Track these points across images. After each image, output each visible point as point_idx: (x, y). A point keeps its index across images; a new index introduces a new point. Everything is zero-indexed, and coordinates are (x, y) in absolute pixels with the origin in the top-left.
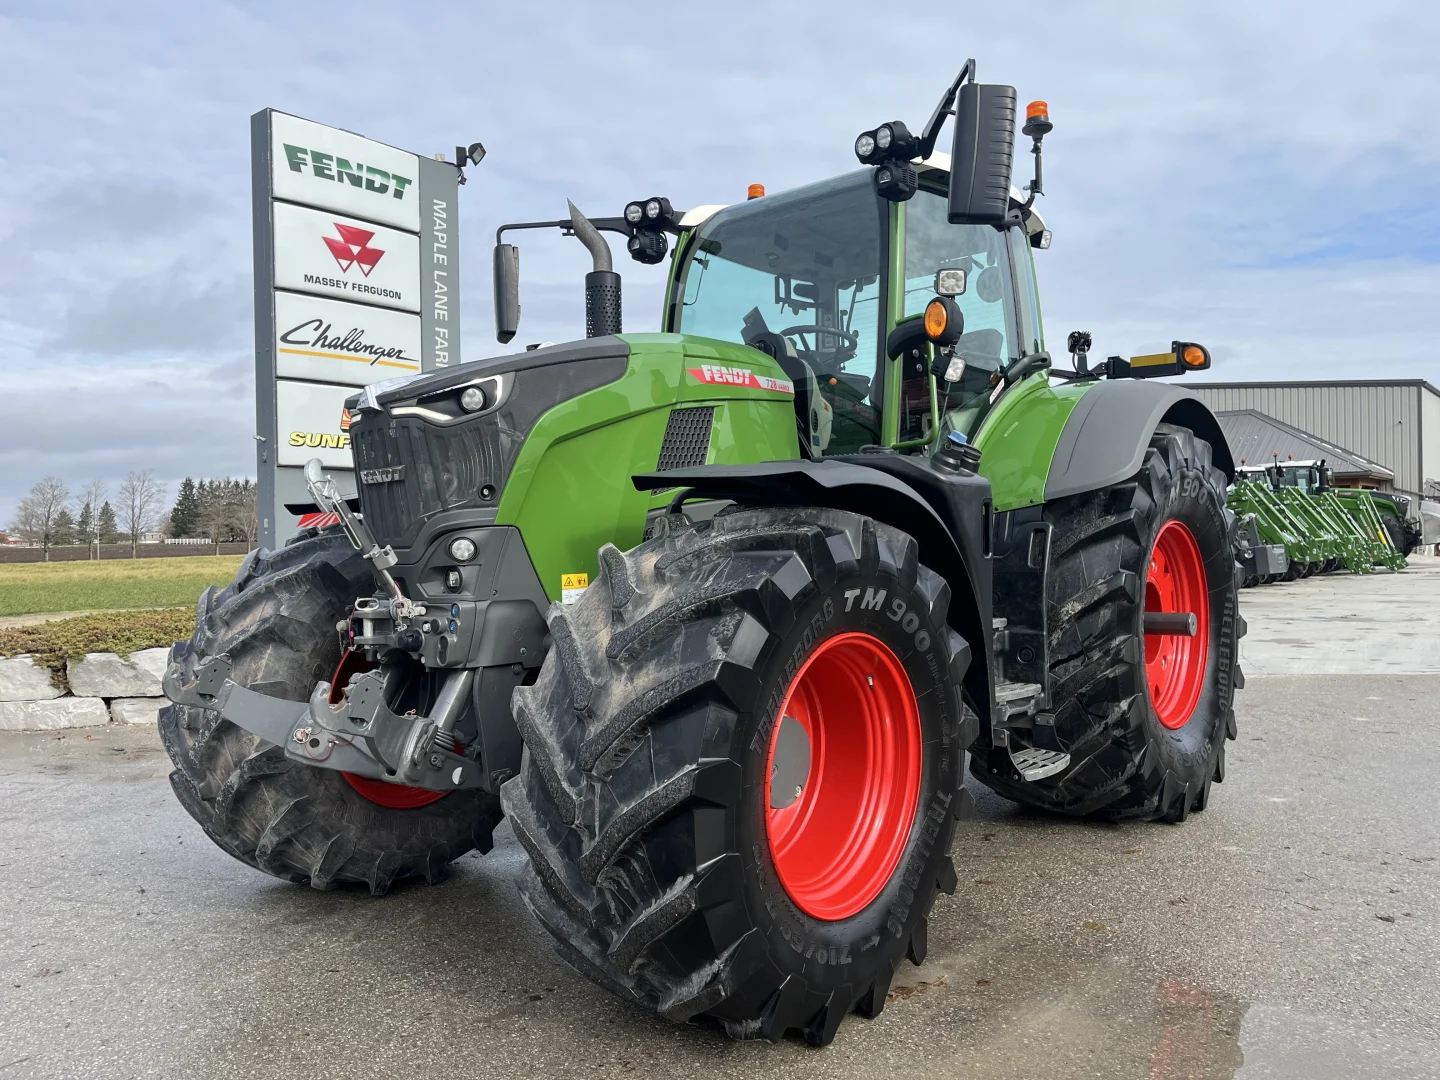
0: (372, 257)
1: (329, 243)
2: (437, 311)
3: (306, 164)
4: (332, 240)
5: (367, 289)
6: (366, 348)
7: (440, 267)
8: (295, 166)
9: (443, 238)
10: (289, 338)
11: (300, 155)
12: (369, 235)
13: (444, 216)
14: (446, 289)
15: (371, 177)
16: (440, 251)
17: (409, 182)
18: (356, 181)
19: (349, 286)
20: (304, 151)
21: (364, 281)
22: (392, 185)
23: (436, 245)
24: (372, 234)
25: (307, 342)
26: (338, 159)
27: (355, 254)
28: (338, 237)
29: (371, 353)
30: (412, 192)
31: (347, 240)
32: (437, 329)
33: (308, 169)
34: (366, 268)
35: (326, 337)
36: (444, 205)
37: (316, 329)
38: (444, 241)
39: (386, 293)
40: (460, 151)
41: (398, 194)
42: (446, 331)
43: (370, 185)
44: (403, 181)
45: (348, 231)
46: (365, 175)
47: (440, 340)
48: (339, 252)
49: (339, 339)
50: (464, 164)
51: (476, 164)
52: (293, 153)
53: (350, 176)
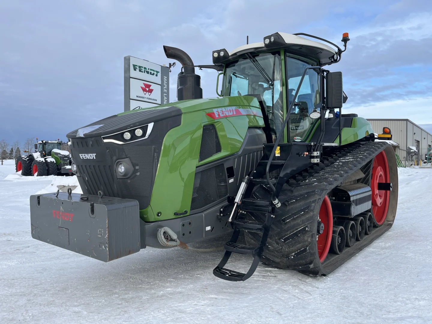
0: (151, 91)
1: (142, 88)
4: (143, 87)
5: (150, 99)
7: (165, 93)
8: (135, 69)
11: (136, 67)
12: (150, 86)
13: (166, 80)
14: (166, 98)
15: (151, 71)
16: (165, 89)
17: (159, 72)
18: (148, 72)
19: (146, 98)
20: (137, 66)
21: (149, 97)
22: (155, 73)
23: (164, 87)
24: (151, 85)
26: (144, 67)
27: (147, 90)
28: (144, 87)
30: (159, 74)
31: (146, 87)
33: (138, 70)
34: (150, 93)
36: (166, 78)
38: (166, 87)
39: (154, 100)
40: (170, 64)
41: (157, 75)
43: (151, 73)
44: (158, 72)
45: (146, 85)
46: (150, 71)
48: (144, 90)
50: (171, 67)
51: (173, 67)
52: (134, 66)
53: (147, 71)
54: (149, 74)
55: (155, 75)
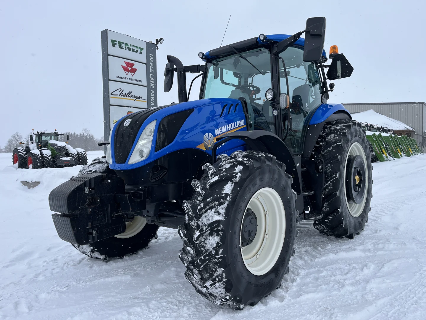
0: (134, 71)
1: (123, 67)
2: (151, 86)
3: (116, 45)
4: (123, 66)
5: (133, 80)
6: (133, 96)
7: (152, 73)
8: (114, 45)
9: (152, 65)
10: (113, 94)
11: (115, 42)
12: (133, 64)
13: (153, 59)
14: (153, 79)
15: (134, 48)
16: (152, 68)
18: (130, 49)
19: (128, 79)
20: (116, 41)
22: (139, 50)
23: (151, 67)
24: (134, 64)
25: (117, 95)
26: (125, 43)
27: (130, 70)
28: (125, 65)
29: (134, 98)
30: (144, 52)
31: (127, 66)
32: (151, 91)
33: (117, 46)
34: (133, 74)
35: (122, 94)
36: (153, 56)
37: (120, 91)
38: (153, 66)
39: (138, 81)
40: (157, 40)
41: (141, 53)
42: (153, 91)
43: (133, 50)
44: (142, 49)
45: (128, 64)
46: (132, 48)
47: (152, 94)
48: (126, 69)
49: (126, 94)
50: (158, 44)
51: (161, 44)
52: (113, 42)
53: (128, 48)
54: (131, 51)
55: (139, 52)
